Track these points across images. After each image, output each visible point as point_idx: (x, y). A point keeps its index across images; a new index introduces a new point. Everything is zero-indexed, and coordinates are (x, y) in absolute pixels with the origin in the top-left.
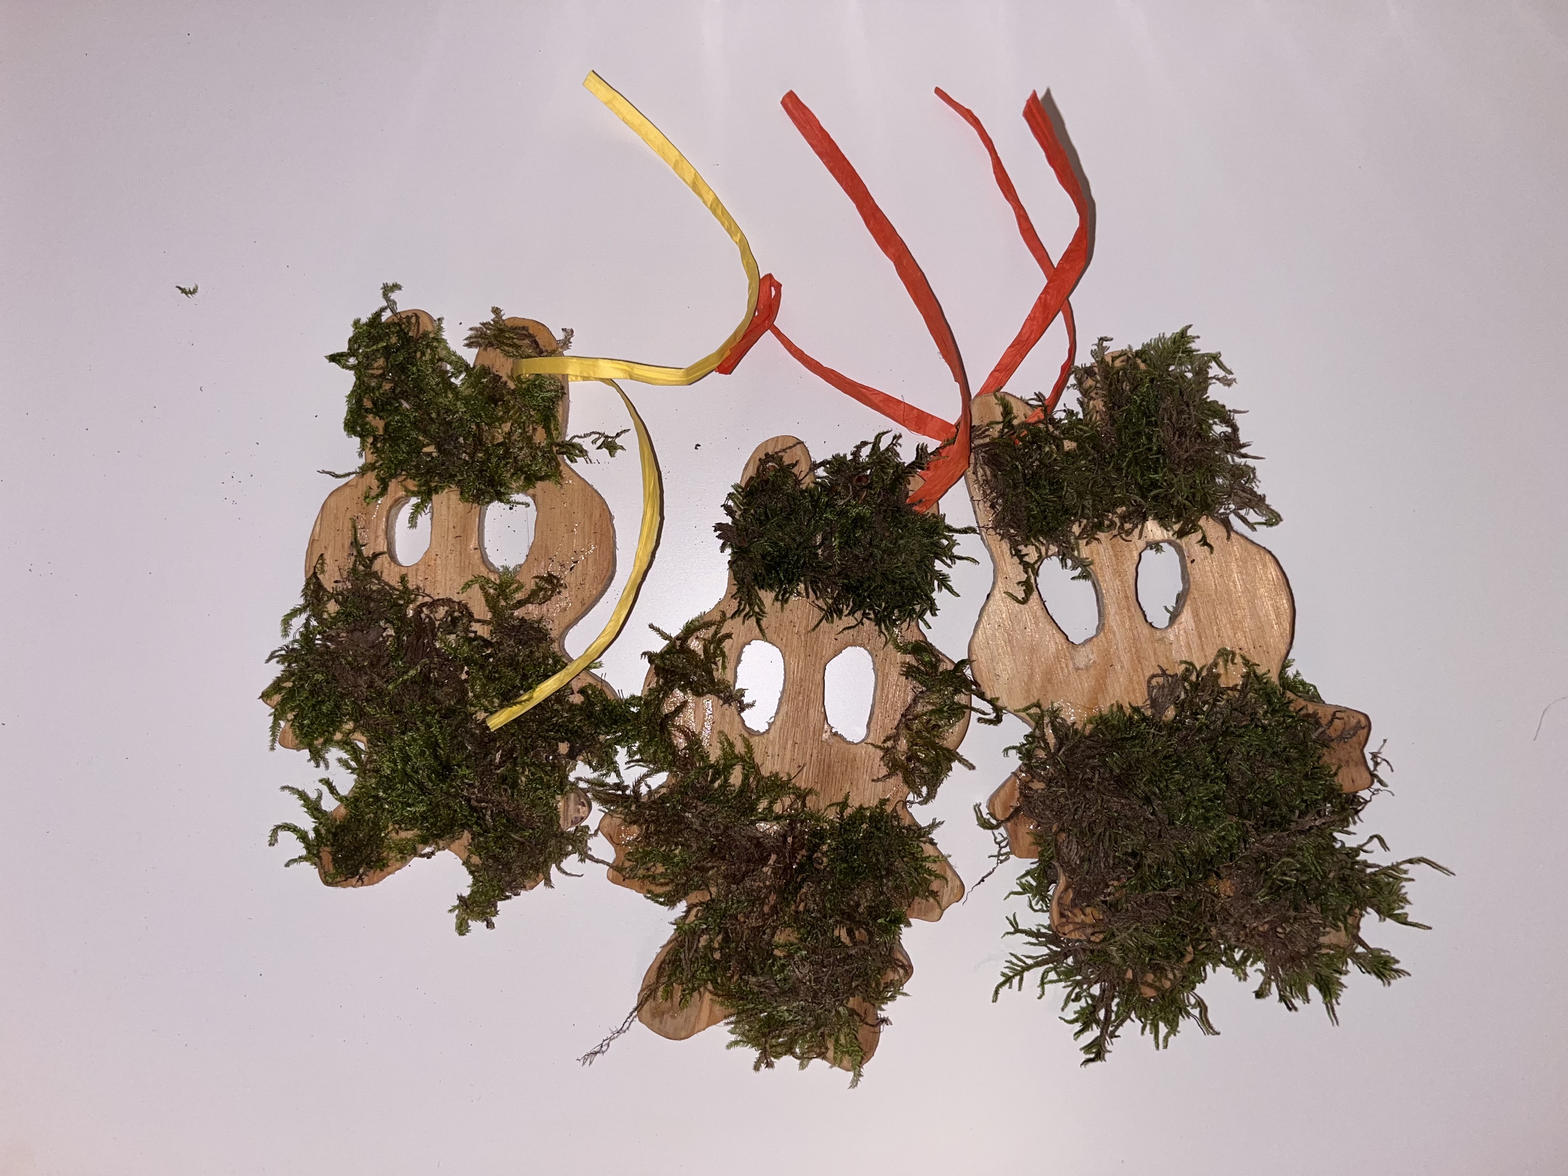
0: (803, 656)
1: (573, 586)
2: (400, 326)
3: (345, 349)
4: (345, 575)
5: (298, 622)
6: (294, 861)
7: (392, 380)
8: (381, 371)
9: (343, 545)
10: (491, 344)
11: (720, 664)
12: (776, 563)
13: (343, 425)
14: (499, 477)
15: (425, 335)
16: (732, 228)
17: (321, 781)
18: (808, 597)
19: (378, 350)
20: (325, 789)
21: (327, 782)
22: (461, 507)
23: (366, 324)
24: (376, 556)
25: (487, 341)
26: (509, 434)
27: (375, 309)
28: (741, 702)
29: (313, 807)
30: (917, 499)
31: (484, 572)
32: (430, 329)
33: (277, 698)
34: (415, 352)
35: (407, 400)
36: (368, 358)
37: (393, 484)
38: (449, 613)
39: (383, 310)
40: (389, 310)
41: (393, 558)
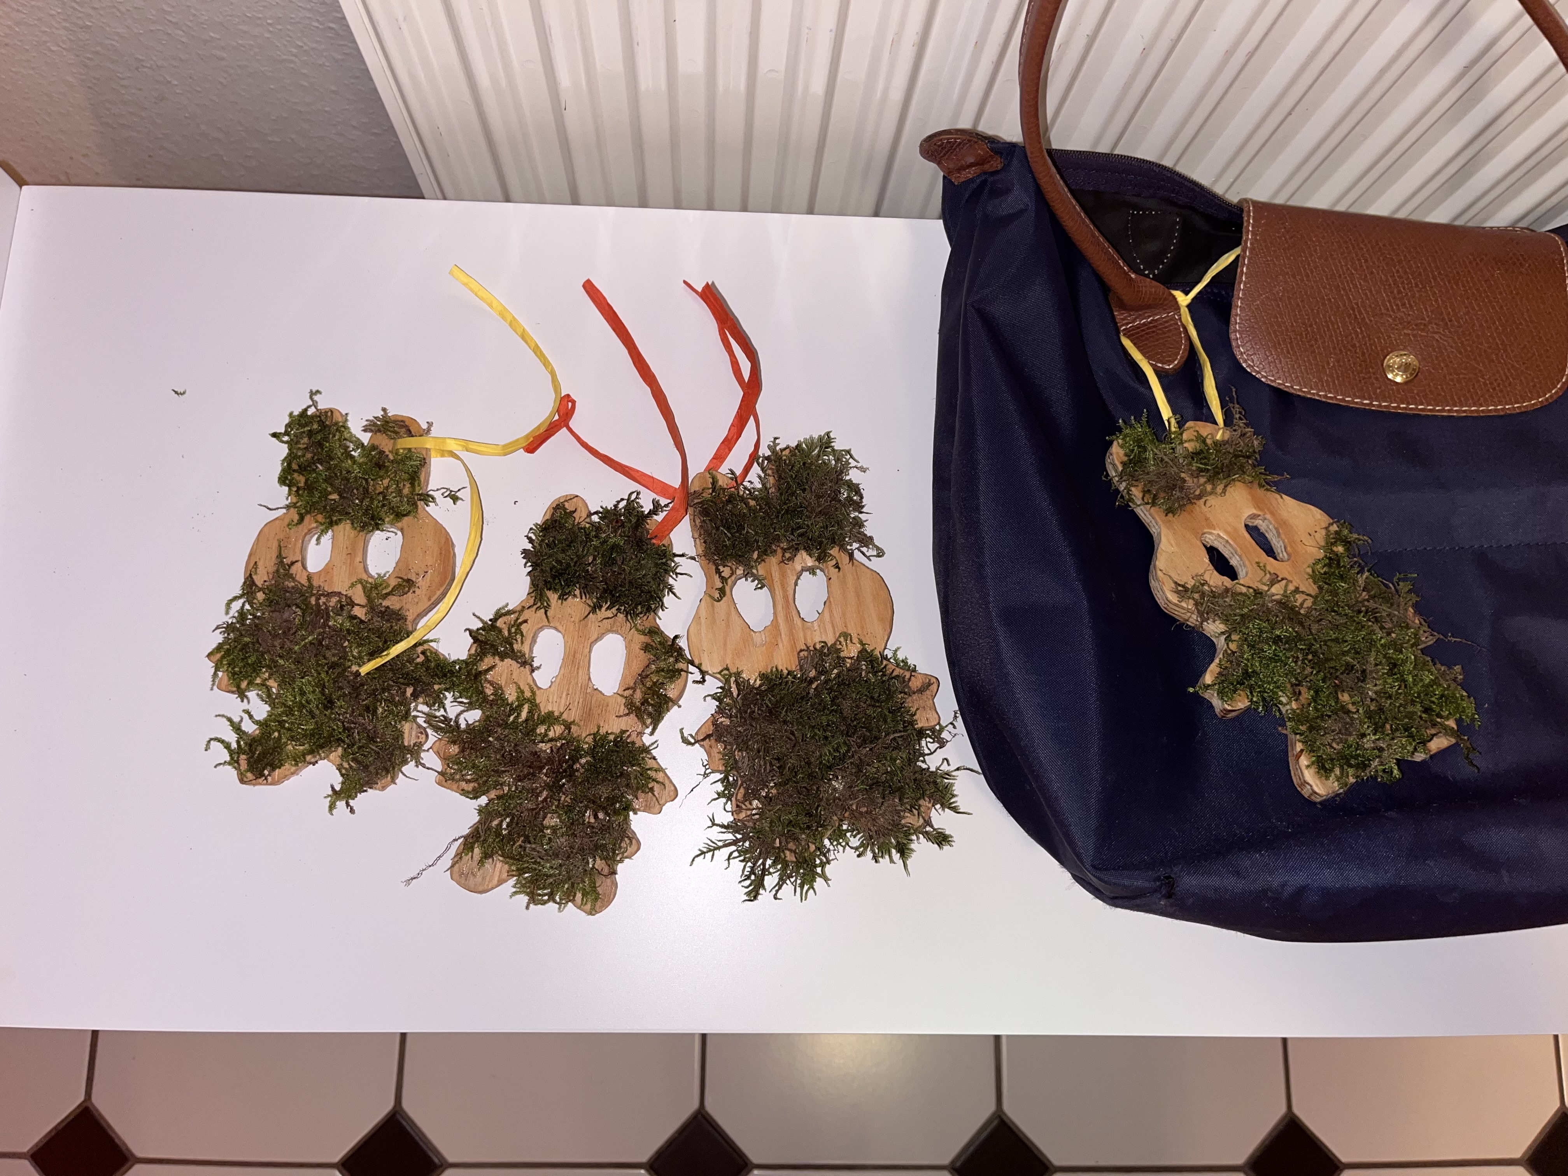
0: (576, 637)
1: (424, 588)
2: (320, 417)
3: (283, 430)
4: (271, 577)
5: (236, 606)
6: (220, 764)
7: (313, 452)
8: (305, 446)
9: (271, 557)
10: (379, 431)
11: (519, 640)
12: (559, 573)
13: (277, 480)
14: (378, 514)
15: (336, 423)
16: (546, 363)
17: (244, 711)
18: (581, 598)
19: (304, 432)
20: (246, 716)
21: (247, 712)
22: (353, 533)
23: (298, 415)
24: (293, 563)
25: (377, 428)
26: (387, 488)
27: (304, 407)
28: (532, 666)
29: (237, 728)
30: (654, 536)
31: (365, 577)
32: (340, 420)
33: (218, 656)
34: (329, 434)
35: (321, 465)
36: (297, 437)
37: (307, 518)
38: (340, 601)
39: (309, 407)
40: (313, 407)
41: (304, 567)
